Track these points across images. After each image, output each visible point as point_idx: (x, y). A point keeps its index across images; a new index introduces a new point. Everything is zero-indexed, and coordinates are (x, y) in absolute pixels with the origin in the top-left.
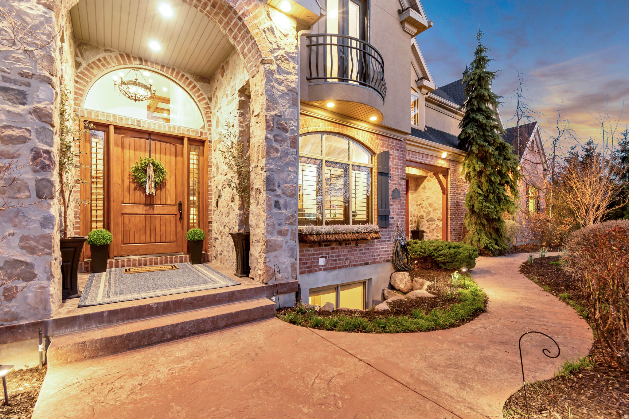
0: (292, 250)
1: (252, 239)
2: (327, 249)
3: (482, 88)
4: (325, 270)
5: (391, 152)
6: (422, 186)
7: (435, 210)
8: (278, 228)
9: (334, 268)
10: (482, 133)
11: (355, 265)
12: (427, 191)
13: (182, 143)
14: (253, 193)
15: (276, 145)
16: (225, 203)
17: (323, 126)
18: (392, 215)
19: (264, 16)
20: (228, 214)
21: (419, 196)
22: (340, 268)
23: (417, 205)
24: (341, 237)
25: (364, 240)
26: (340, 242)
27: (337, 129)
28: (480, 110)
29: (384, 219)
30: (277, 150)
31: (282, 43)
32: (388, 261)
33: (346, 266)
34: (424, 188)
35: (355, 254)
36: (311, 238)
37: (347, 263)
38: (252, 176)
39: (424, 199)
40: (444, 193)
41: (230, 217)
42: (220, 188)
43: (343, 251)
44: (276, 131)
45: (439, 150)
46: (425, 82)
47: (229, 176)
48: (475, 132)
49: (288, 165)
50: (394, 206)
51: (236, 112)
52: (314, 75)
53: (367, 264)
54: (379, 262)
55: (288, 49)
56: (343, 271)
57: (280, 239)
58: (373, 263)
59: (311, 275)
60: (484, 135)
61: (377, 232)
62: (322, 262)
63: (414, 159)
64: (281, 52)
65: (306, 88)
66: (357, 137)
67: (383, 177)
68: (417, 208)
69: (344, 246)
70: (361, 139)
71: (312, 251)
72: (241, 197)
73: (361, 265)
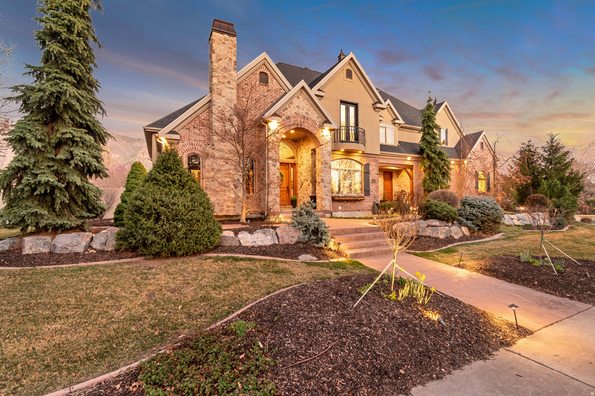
0: (329, 200)
1: (317, 197)
2: (342, 204)
3: (430, 121)
4: (341, 211)
5: (370, 163)
6: (401, 175)
7: (407, 188)
8: (325, 193)
9: (345, 211)
10: (429, 146)
11: (354, 211)
12: (403, 178)
13: (289, 165)
14: (317, 183)
15: (324, 169)
16: (305, 187)
17: (339, 157)
18: (371, 190)
19: (321, 132)
20: (306, 191)
21: (399, 181)
22: (347, 211)
23: (398, 186)
24: (347, 199)
25: (358, 200)
26: (347, 201)
27: (345, 157)
28: (429, 133)
29: (367, 192)
30: (325, 170)
31: (326, 138)
32: (370, 210)
33: (350, 211)
34: (402, 176)
35: (354, 206)
36: (336, 198)
37: (351, 209)
38: (317, 178)
39: (402, 182)
40: (411, 179)
41: (308, 191)
42: (303, 181)
43: (349, 204)
44: (325, 165)
45: (406, 157)
46: (397, 121)
47: (307, 177)
48: (426, 146)
49: (328, 174)
50: (373, 186)
51: (310, 156)
52: (336, 141)
53: (359, 210)
54: (365, 210)
55: (328, 140)
56: (349, 212)
57: (326, 197)
58: (362, 210)
59: (336, 213)
60: (430, 148)
61: (363, 197)
62: (340, 208)
63: (389, 162)
64: (326, 141)
65: (333, 145)
66: (354, 159)
67: (367, 174)
68: (398, 187)
69: (349, 202)
70: (356, 159)
71: (336, 203)
72: (312, 184)
73: (357, 211)
